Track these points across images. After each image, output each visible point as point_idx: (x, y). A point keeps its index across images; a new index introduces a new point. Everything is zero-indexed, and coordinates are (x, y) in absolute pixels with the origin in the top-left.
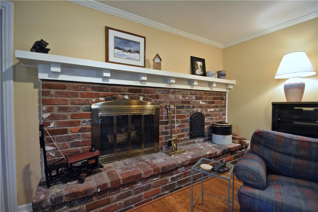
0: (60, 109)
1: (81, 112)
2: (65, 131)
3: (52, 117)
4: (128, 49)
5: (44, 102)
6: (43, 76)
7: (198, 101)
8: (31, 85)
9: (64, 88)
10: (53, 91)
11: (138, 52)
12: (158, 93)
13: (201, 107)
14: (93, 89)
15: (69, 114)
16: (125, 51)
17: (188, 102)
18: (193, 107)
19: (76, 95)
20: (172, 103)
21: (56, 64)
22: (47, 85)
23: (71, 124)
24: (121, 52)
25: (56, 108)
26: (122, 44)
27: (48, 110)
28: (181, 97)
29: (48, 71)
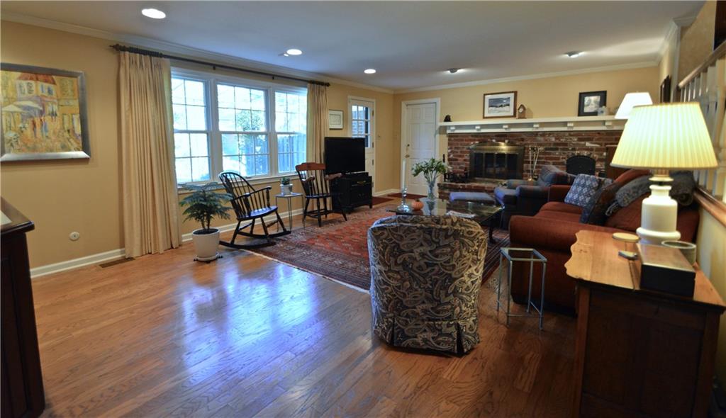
0: (456, 148)
1: (465, 150)
2: (456, 160)
3: (451, 152)
4: (500, 105)
5: (449, 144)
6: (448, 132)
7: (583, 143)
8: (445, 136)
9: (457, 136)
10: (452, 139)
11: (508, 105)
12: (524, 137)
13: (588, 149)
14: (472, 136)
15: (459, 151)
16: (497, 107)
17: (565, 144)
18: (574, 149)
19: (462, 140)
20: (541, 145)
21: (452, 126)
22: (450, 136)
23: (460, 156)
24: (493, 108)
25: (453, 147)
26: (494, 103)
27: (451, 148)
28: (553, 139)
29: (449, 129)
